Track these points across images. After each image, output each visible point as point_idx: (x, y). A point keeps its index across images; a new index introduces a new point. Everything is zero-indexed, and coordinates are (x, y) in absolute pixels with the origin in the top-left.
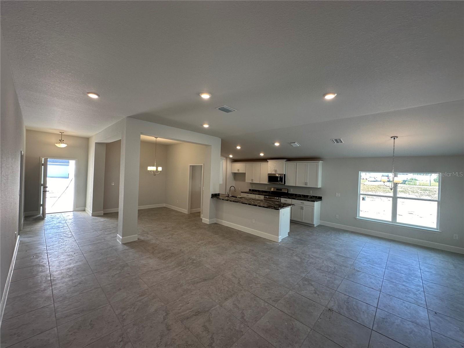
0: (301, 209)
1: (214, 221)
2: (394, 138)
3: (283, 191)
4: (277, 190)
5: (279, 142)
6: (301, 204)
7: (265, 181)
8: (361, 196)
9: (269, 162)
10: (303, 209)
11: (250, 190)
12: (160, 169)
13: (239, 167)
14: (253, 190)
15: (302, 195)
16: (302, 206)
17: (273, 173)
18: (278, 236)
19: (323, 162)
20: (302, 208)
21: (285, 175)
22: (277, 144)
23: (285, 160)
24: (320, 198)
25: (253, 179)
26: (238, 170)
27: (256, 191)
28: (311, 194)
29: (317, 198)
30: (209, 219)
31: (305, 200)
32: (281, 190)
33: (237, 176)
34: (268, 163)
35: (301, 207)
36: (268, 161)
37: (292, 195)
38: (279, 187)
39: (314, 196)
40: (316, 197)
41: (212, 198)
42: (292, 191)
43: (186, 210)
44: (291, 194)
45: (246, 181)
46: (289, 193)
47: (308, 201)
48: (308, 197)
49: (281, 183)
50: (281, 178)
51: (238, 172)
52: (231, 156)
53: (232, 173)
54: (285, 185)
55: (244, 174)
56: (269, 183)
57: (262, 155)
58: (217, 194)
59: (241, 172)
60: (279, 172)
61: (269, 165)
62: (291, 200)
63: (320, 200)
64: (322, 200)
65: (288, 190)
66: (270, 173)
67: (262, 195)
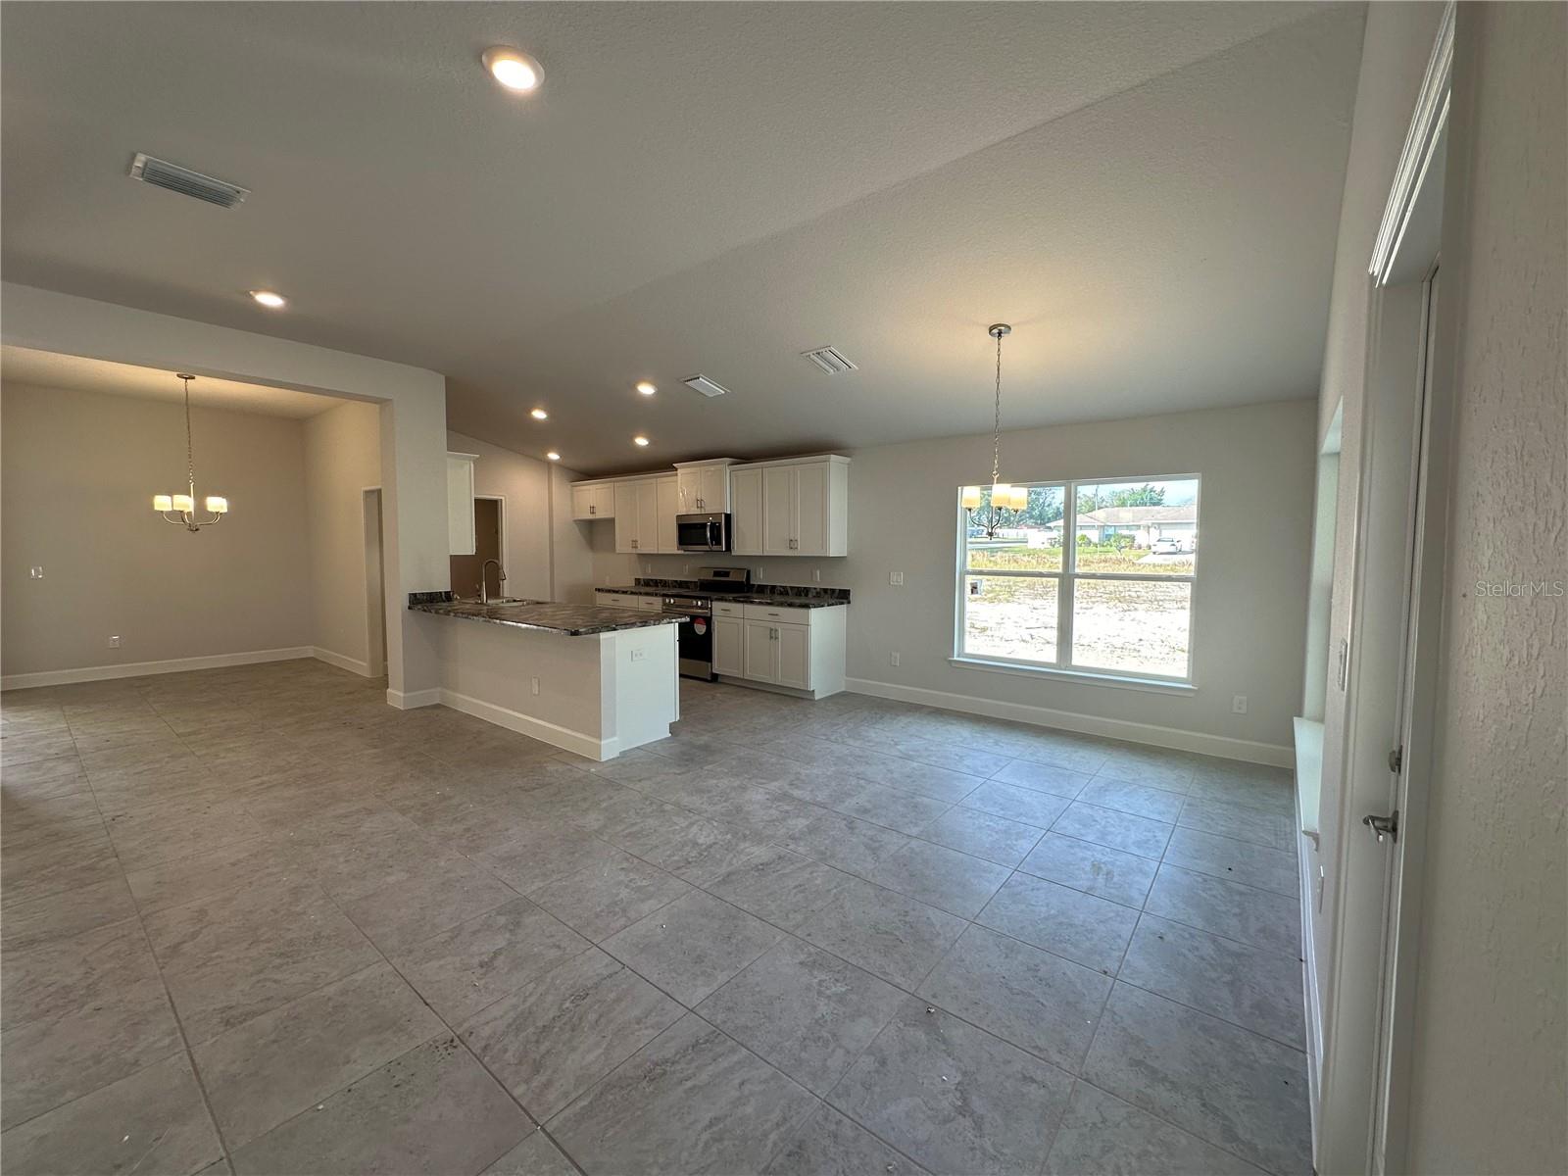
0: (771, 637)
1: (433, 696)
2: (998, 331)
3: (732, 576)
4: (716, 574)
5: (653, 383)
6: (770, 618)
7: (669, 543)
8: (970, 579)
9: (679, 471)
10: (776, 638)
11: (638, 581)
12: (217, 504)
13: (595, 497)
14: (647, 583)
15: (792, 588)
16: (772, 625)
17: (694, 511)
18: (599, 737)
19: (848, 460)
20: (773, 635)
21: (728, 517)
22: (646, 390)
23: (728, 460)
24: (842, 596)
25: (638, 539)
26: (593, 510)
27: (656, 583)
28: (818, 580)
29: (836, 594)
30: (405, 692)
31: (781, 604)
32: (727, 574)
33: (595, 531)
34: (677, 475)
35: (771, 630)
36: (676, 470)
37: (761, 589)
38: (721, 563)
39: (825, 591)
40: (833, 591)
41: (409, 608)
42: (760, 578)
43: (365, 664)
44: (759, 586)
45: (619, 548)
46: (752, 583)
47: (791, 605)
48: (810, 596)
49: (715, 548)
50: (715, 528)
51: (591, 517)
52: (553, 456)
53: (575, 521)
54: (733, 554)
55: (610, 522)
56: (682, 552)
57: (641, 442)
58: (440, 593)
59: (600, 515)
60: (711, 508)
61: (679, 482)
62: (740, 605)
63: (842, 603)
64: (849, 602)
65: (749, 572)
66: (683, 511)
67: (656, 595)
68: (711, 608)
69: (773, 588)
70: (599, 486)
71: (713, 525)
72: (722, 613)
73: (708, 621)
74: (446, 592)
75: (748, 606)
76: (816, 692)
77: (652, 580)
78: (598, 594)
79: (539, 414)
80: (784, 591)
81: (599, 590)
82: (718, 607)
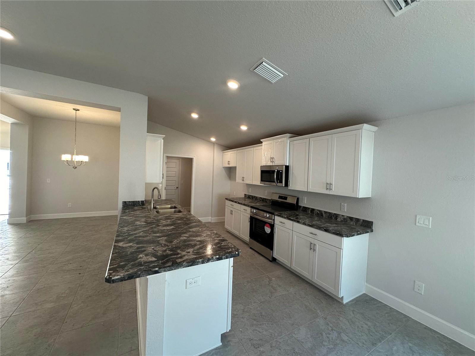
0: (311, 249)
3: (290, 200)
4: (280, 197)
6: (311, 235)
7: (256, 180)
9: (263, 143)
10: (314, 250)
11: (246, 195)
12: (85, 158)
13: (230, 157)
14: (249, 197)
15: (326, 212)
16: (313, 241)
17: (270, 164)
20: (312, 247)
21: (287, 168)
22: (234, 85)
23: (289, 135)
24: (367, 227)
25: (245, 177)
26: (229, 163)
27: (253, 197)
28: (345, 211)
29: (362, 224)
31: (319, 228)
32: (286, 198)
33: (230, 172)
34: (262, 145)
35: (312, 244)
37: (305, 209)
38: (284, 192)
39: (351, 219)
40: (358, 220)
42: (305, 203)
44: (304, 207)
48: (339, 220)
49: (279, 184)
50: (279, 173)
51: (228, 166)
52: (213, 139)
53: (224, 167)
54: (289, 188)
55: (235, 168)
56: (263, 185)
57: (244, 128)
58: (139, 201)
59: (231, 165)
60: (277, 162)
61: (263, 148)
62: (291, 222)
63: (368, 232)
64: (372, 231)
65: (298, 199)
66: (264, 164)
67: (248, 206)
68: (274, 219)
69: (313, 210)
70: (231, 152)
71: (278, 171)
72: (280, 224)
73: (272, 226)
74: (142, 201)
75: (296, 224)
76: (344, 298)
77: (251, 196)
78: (226, 201)
79: (195, 116)
80: (320, 214)
81: (227, 199)
82: (278, 220)
